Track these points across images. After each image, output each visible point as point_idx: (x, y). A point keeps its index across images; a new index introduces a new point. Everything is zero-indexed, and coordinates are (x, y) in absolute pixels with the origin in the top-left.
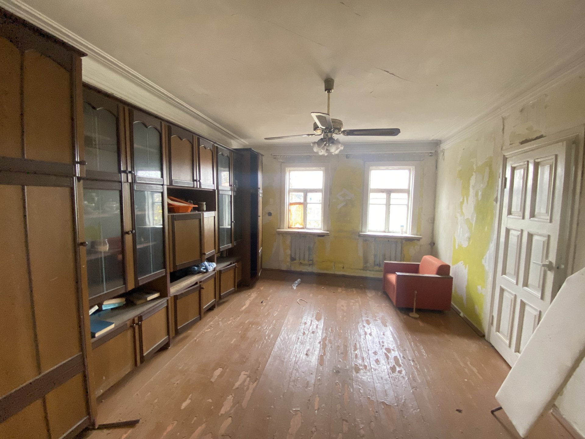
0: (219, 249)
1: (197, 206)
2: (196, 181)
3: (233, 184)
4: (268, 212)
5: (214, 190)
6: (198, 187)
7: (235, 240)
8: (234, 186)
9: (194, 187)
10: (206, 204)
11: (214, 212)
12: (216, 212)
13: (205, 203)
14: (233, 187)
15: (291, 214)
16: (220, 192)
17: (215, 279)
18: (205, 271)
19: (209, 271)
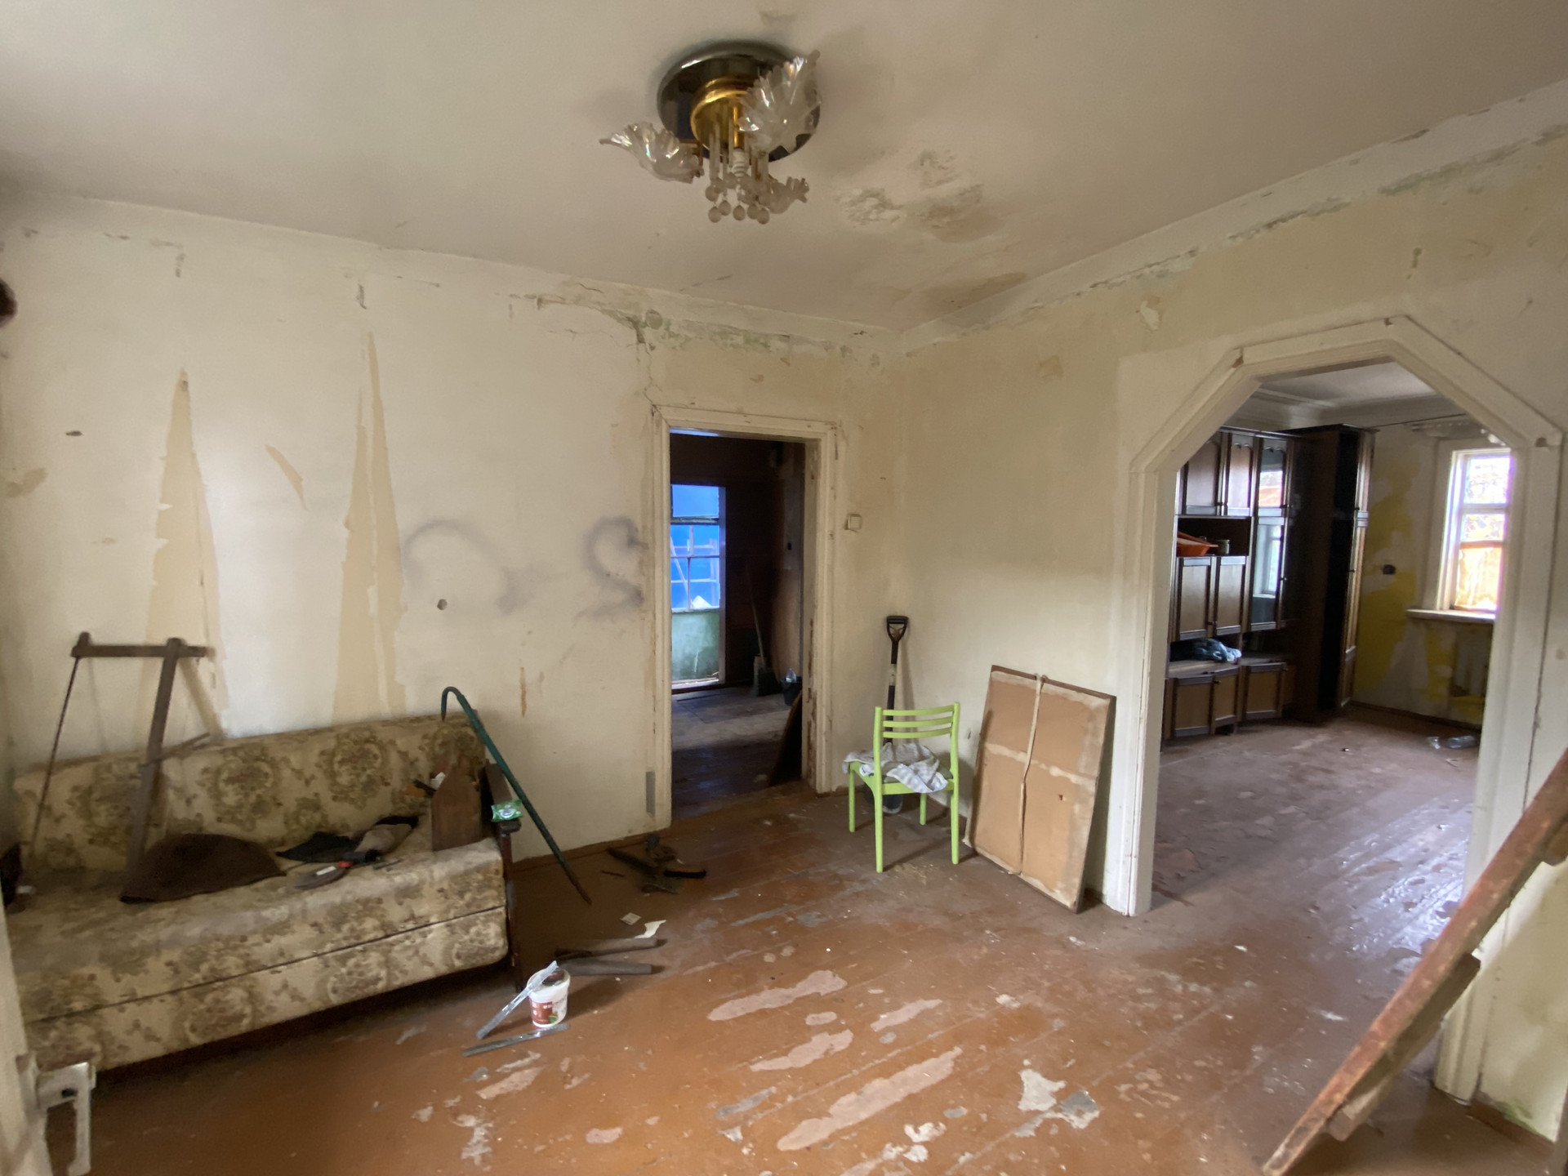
0: (1249, 626)
1: (1216, 546)
2: (1221, 504)
3: (1288, 503)
4: (1383, 564)
5: (1248, 519)
6: (1223, 514)
7: (1285, 617)
8: (1290, 506)
9: (1216, 515)
10: (1230, 543)
11: (1244, 557)
12: (1249, 558)
13: (1228, 541)
14: (1288, 509)
15: (1463, 572)
16: (1261, 521)
17: (1237, 679)
18: (1220, 658)
19: (1228, 660)
